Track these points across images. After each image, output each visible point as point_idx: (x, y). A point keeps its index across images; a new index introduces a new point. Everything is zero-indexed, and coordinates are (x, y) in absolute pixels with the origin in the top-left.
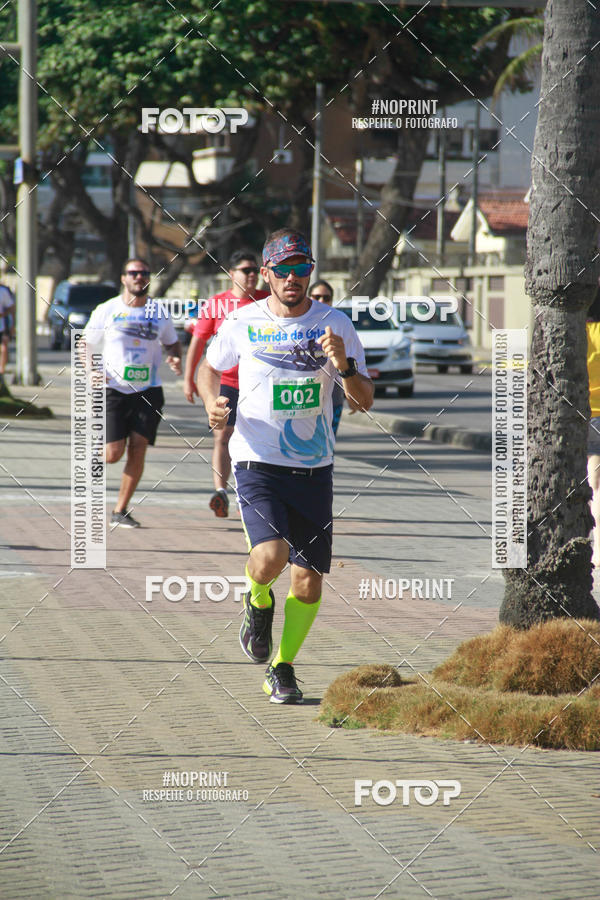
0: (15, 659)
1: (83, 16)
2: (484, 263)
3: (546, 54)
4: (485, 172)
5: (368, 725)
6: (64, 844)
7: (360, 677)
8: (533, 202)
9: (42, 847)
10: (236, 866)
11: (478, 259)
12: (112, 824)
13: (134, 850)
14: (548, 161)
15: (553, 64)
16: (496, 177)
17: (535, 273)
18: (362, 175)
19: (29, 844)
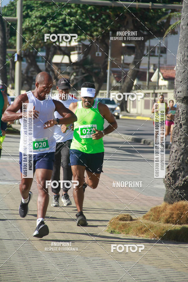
0: (12, 210)
1: (37, 9)
2: (161, 89)
3: (182, 24)
4: (162, 60)
5: (122, 233)
6: (26, 268)
7: (120, 218)
8: (177, 70)
9: (19, 269)
10: (80, 276)
11: (159, 87)
12: (41, 262)
13: (48, 270)
14: (182, 57)
15: (184, 27)
16: (166, 62)
17: (177, 92)
18: (123, 60)
19: (15, 268)
